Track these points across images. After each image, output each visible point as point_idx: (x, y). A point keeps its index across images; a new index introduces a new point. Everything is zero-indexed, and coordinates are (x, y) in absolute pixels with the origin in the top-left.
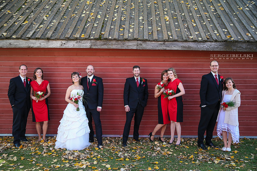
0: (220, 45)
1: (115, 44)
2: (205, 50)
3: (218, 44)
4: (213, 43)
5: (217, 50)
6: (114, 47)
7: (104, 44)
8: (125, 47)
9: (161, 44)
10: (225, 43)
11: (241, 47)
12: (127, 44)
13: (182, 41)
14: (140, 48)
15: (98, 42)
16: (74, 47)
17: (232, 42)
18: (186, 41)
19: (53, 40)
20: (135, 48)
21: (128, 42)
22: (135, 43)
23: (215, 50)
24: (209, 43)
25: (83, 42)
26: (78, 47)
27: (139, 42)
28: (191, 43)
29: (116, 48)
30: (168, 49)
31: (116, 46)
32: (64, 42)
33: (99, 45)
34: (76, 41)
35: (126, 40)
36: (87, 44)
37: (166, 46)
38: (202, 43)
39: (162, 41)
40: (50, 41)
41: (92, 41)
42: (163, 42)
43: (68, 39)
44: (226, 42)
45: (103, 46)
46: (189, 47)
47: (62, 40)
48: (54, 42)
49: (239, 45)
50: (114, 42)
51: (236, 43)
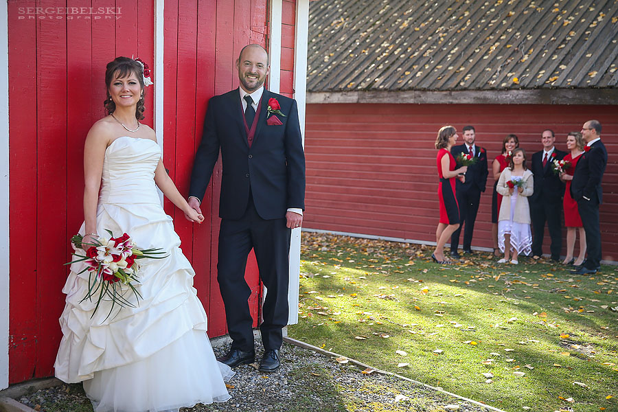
0: (532, 95)
1: (387, 97)
2: (509, 103)
3: (528, 92)
4: (521, 92)
5: (526, 102)
6: (386, 101)
7: (374, 97)
8: (399, 101)
9: (446, 95)
10: (539, 90)
11: (565, 97)
12: (402, 96)
13: (473, 90)
14: (418, 101)
15: (368, 95)
16: (339, 102)
17: (549, 88)
18: (479, 89)
19: (315, 92)
20: (412, 101)
21: (402, 93)
22: (412, 94)
23: (523, 103)
24: (515, 91)
25: (349, 94)
26: (343, 102)
27: (417, 92)
28: (488, 92)
29: (388, 102)
30: (455, 102)
31: (388, 99)
32: (328, 95)
33: (368, 99)
34: (341, 94)
35: (400, 89)
36: (353, 98)
37: (453, 98)
38: (504, 92)
39: (446, 90)
40: (313, 94)
41: (360, 92)
42: (448, 92)
43: (332, 91)
44: (542, 89)
45: (372, 100)
46: (485, 99)
47: (326, 92)
48: (317, 95)
49: (563, 93)
50: (386, 94)
51: (558, 90)
